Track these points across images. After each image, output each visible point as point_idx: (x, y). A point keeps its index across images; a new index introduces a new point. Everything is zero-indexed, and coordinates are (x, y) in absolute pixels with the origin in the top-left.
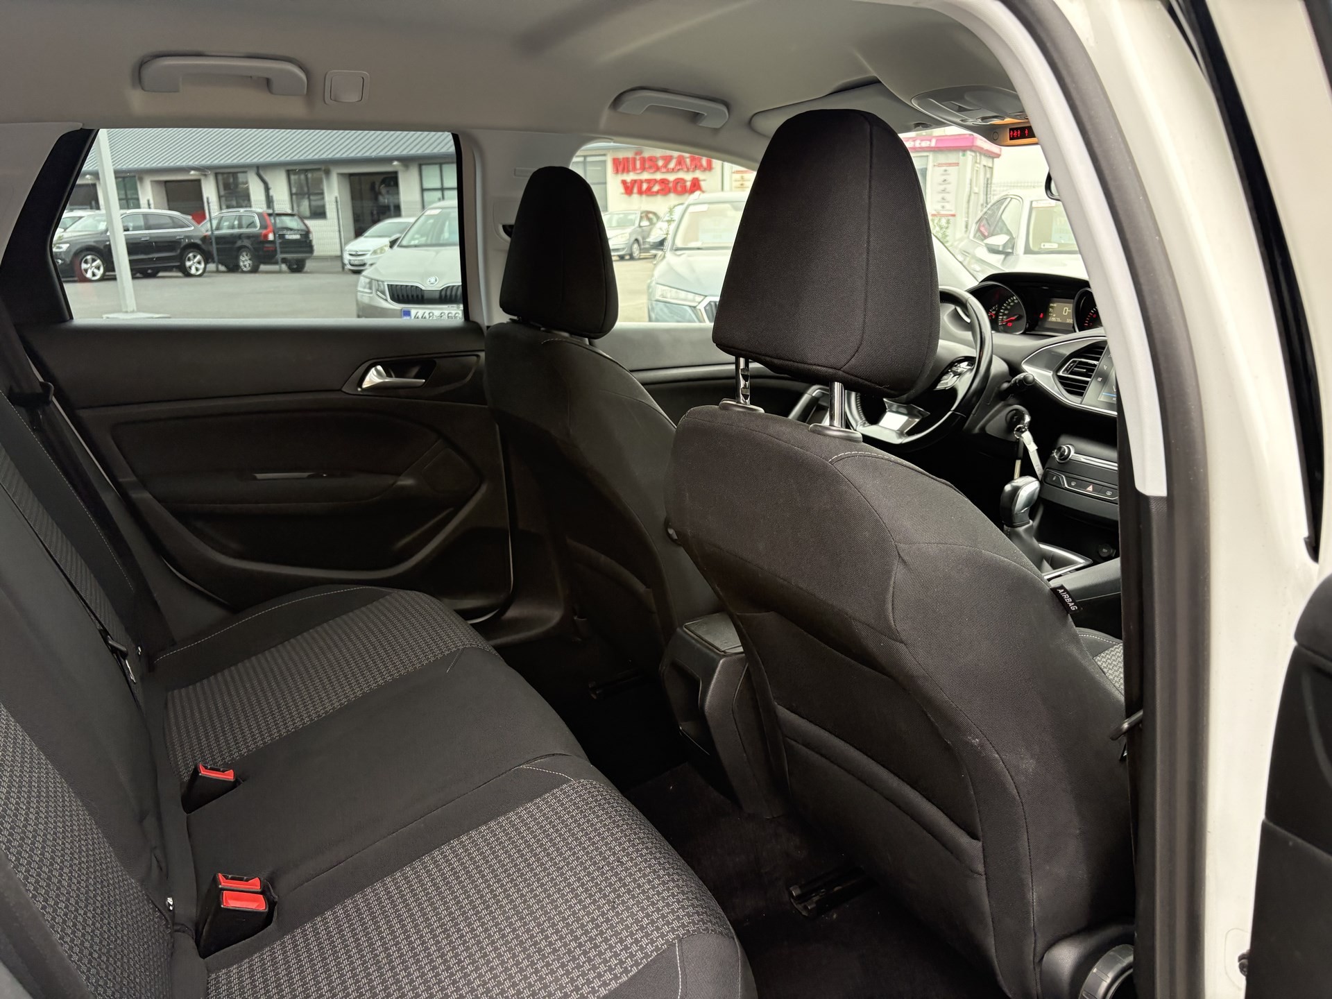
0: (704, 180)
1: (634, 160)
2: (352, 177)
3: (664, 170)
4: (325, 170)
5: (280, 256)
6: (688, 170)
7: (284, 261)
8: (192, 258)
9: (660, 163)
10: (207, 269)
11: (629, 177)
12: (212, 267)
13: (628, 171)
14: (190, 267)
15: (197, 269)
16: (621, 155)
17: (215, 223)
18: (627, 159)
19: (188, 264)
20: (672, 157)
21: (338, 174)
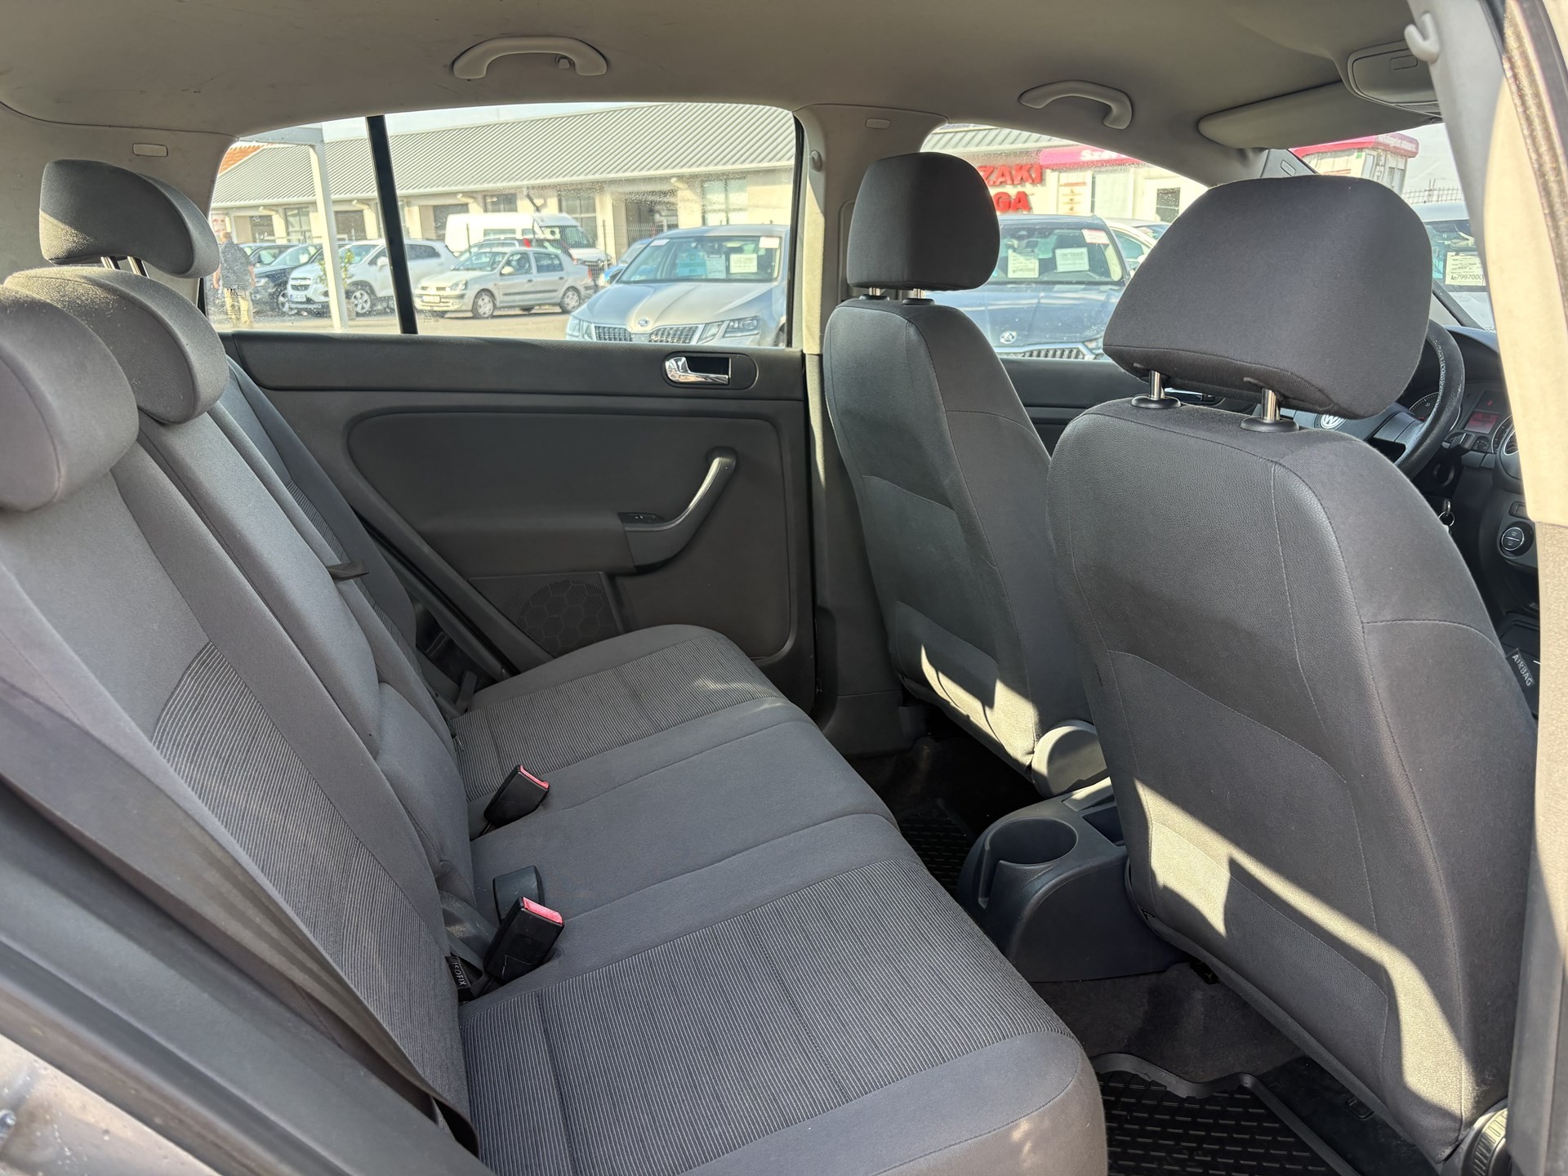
0: (1033, 194)
2: (629, 196)
4: (598, 191)
6: (1013, 183)
20: (992, 168)
21: (612, 194)
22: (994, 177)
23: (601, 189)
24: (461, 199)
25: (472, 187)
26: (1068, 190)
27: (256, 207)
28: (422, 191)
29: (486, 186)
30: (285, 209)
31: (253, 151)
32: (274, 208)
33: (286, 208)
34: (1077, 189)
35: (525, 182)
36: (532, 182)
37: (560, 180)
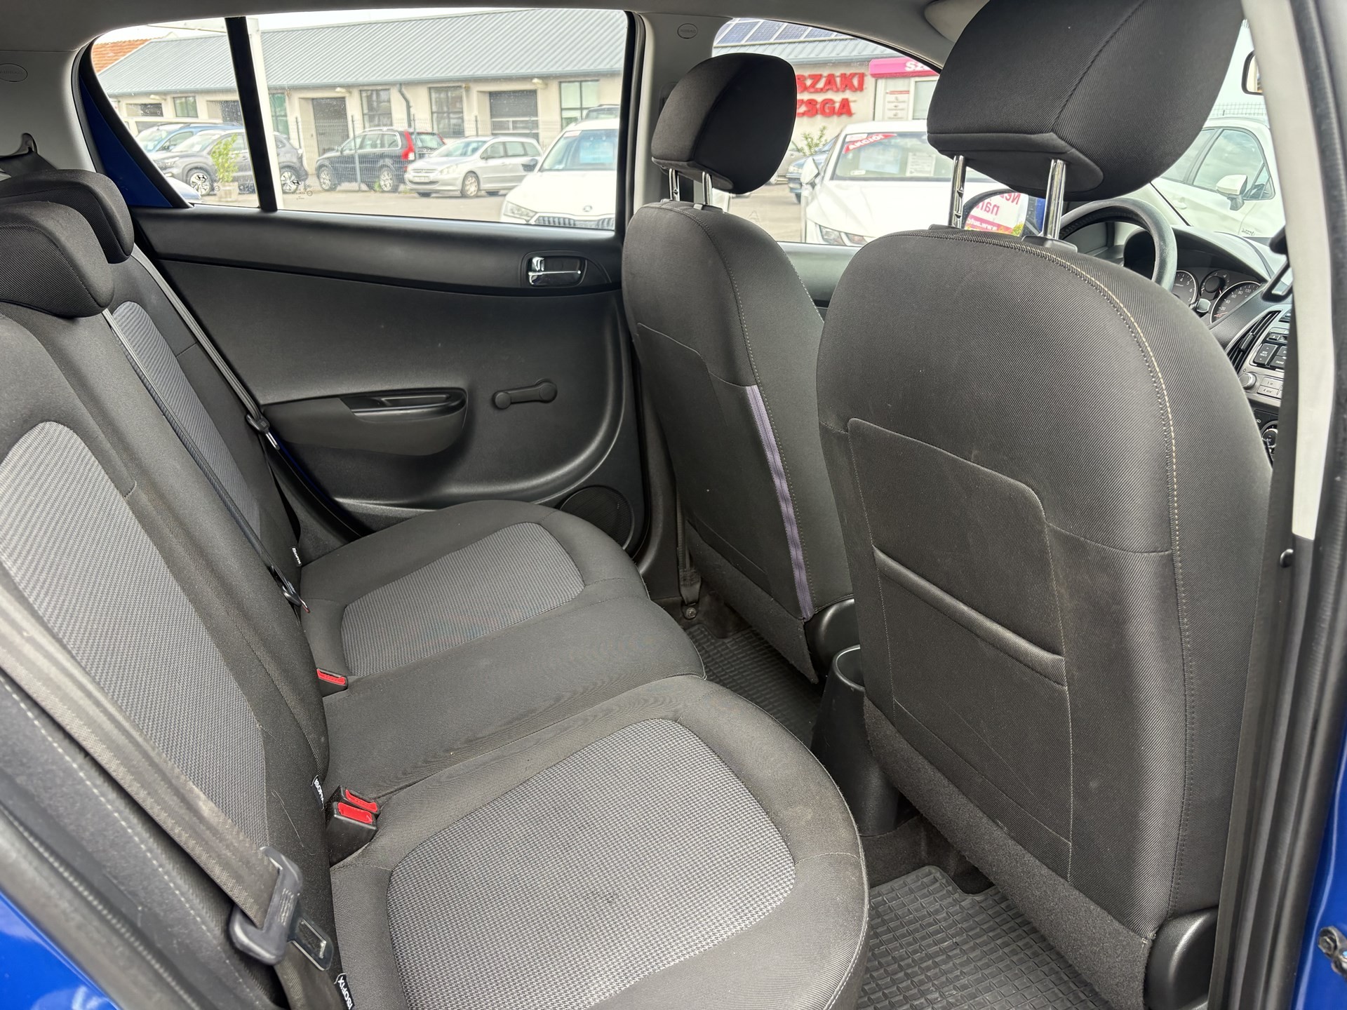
0: (855, 101)
2: (492, 95)
6: (838, 90)
20: (820, 76)
21: (478, 92)
22: (821, 85)
23: (468, 89)
24: (340, 92)
25: (350, 80)
26: (892, 98)
29: (361, 80)
30: (174, 98)
31: (140, 44)
32: (164, 97)
34: (899, 96)
35: (399, 78)
36: (405, 78)
37: (432, 75)
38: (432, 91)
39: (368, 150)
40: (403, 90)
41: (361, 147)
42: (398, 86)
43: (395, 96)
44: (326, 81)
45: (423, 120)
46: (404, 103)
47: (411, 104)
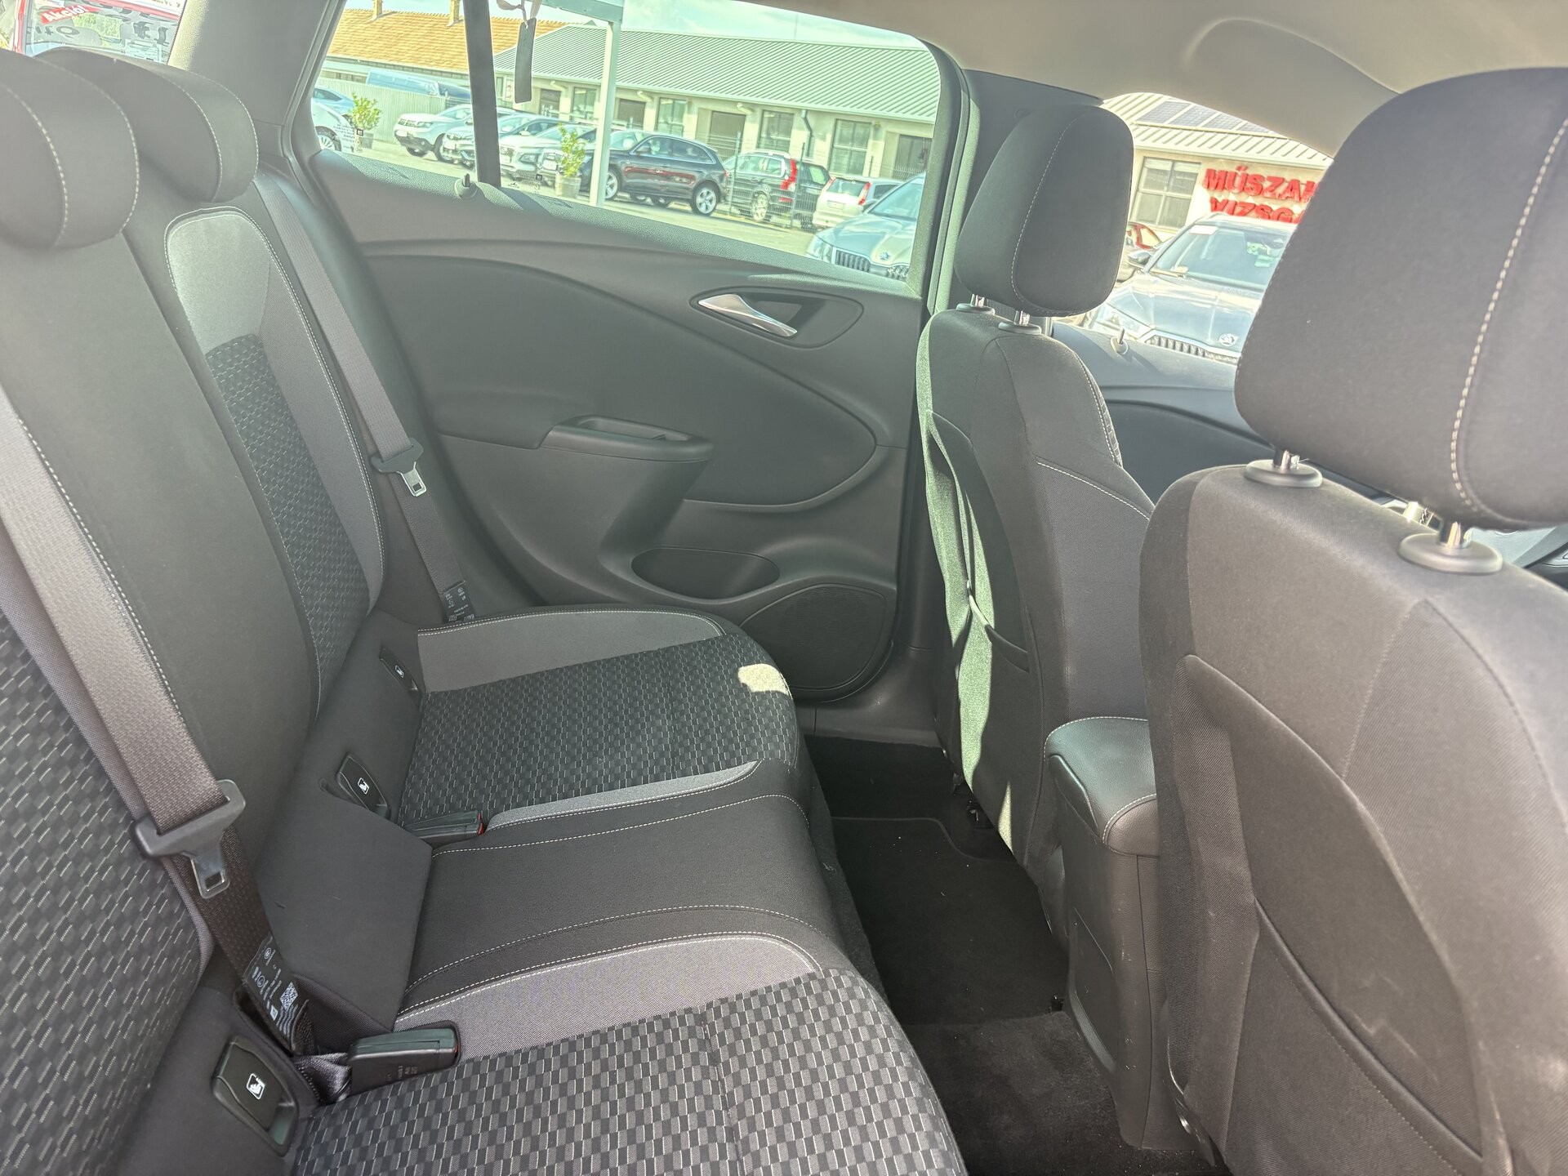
1: (1236, 174)
2: (904, 139)
3: (1268, 195)
4: (875, 125)
5: (794, 210)
6: (1300, 200)
7: (797, 216)
8: (705, 194)
9: (1266, 184)
10: (717, 208)
11: (1221, 197)
12: (720, 207)
13: (1224, 188)
14: (700, 204)
15: (707, 208)
16: (1218, 167)
17: (741, 162)
18: (1227, 172)
19: (699, 200)
20: (1283, 180)
21: (888, 132)
22: (1280, 190)
23: (877, 128)
24: (740, 109)
25: (754, 99)
27: (549, 80)
28: (706, 94)
29: (766, 101)
30: (575, 88)
31: (558, 27)
32: (565, 85)
33: (576, 86)
35: (806, 105)
36: (813, 106)
37: (841, 109)
38: (839, 122)
39: (749, 172)
40: (809, 117)
41: (742, 168)
42: (804, 112)
43: (798, 120)
44: (729, 96)
45: (821, 154)
46: (808, 133)
47: (814, 134)
